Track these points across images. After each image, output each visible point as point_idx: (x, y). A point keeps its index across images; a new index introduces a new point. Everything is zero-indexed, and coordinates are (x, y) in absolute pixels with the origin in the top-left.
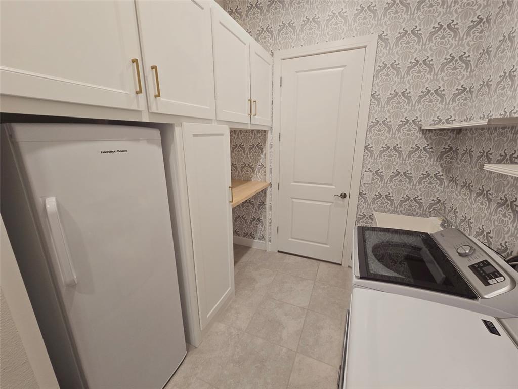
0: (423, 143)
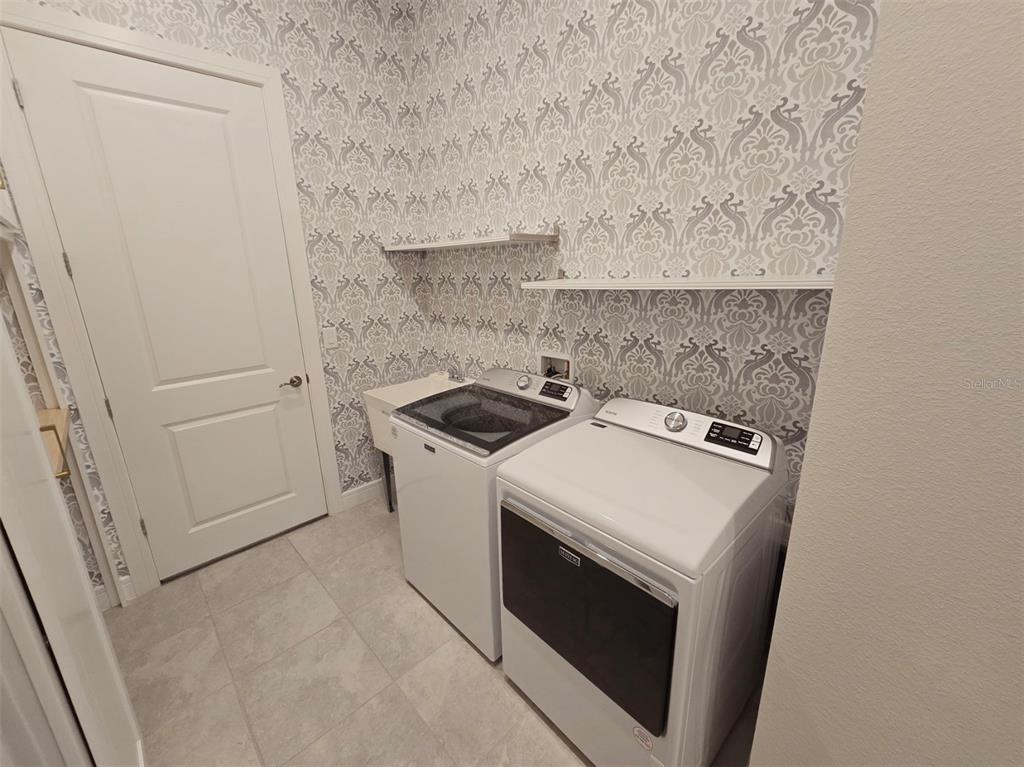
0: (391, 273)
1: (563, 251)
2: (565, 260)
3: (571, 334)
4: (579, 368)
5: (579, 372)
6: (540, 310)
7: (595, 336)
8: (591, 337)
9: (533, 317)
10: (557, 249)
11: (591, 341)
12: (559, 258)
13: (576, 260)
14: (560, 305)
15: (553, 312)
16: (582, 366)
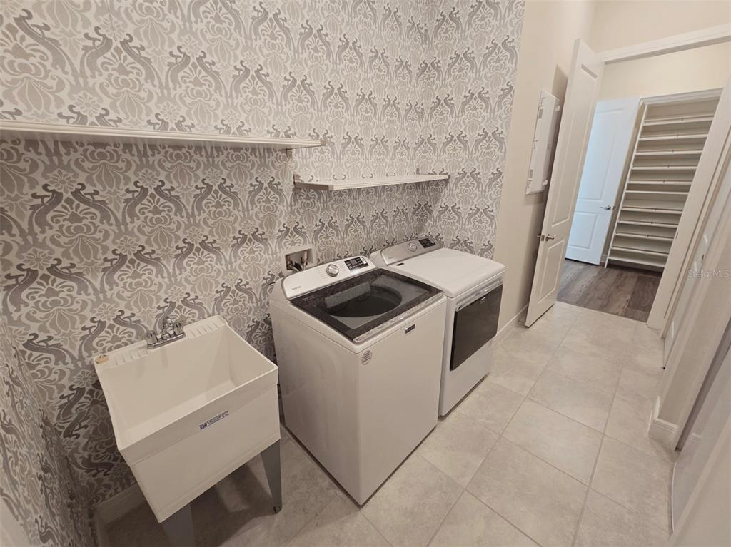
1: (296, 158)
2: (299, 167)
3: (311, 228)
4: (320, 251)
5: (320, 254)
6: (277, 213)
7: (328, 223)
8: (326, 224)
9: (270, 222)
10: (291, 156)
11: (326, 228)
12: (293, 164)
13: (308, 166)
14: (297, 206)
15: (292, 212)
16: (322, 249)
